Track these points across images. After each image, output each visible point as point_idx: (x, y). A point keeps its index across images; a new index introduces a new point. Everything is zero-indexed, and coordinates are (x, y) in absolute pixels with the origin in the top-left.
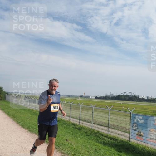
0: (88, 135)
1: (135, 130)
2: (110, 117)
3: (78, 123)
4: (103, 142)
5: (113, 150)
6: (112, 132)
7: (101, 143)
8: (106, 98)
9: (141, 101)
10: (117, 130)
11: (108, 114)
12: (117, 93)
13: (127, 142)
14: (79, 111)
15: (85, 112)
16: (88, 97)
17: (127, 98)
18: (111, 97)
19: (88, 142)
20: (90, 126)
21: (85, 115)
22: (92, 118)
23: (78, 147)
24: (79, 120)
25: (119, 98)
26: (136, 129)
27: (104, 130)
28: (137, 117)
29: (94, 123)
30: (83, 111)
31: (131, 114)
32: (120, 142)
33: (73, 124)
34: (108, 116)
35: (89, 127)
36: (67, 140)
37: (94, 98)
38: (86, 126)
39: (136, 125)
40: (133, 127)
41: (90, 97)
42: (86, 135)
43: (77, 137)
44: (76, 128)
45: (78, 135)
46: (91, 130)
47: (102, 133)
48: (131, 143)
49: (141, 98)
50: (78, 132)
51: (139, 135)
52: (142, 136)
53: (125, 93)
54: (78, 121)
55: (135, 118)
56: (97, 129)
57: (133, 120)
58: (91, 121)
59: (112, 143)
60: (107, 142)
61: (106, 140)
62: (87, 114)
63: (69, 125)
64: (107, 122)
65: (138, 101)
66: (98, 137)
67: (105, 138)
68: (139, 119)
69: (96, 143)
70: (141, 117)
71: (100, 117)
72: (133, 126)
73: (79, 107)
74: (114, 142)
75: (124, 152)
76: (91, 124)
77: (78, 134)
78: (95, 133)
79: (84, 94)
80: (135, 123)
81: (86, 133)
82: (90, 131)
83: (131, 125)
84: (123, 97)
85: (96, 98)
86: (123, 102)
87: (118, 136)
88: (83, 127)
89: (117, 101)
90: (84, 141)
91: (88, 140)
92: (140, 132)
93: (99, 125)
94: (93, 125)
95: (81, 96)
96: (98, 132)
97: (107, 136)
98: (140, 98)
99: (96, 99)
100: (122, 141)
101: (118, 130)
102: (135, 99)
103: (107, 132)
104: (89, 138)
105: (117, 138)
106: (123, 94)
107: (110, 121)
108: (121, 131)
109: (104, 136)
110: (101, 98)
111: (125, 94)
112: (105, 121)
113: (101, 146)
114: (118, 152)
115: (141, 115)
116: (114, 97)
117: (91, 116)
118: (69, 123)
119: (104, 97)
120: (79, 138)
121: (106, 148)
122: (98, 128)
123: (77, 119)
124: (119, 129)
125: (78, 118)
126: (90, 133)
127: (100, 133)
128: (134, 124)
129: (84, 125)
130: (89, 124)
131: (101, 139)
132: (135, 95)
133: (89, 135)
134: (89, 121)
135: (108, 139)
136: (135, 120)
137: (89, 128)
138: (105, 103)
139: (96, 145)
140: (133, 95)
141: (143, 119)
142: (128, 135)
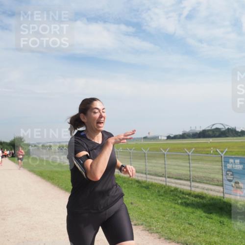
0: (161, 195)
1: (230, 181)
2: (191, 164)
3: (144, 179)
4: (185, 202)
5: (199, 212)
6: (197, 187)
7: (182, 204)
8: (184, 136)
9: (240, 136)
10: (204, 183)
11: (188, 162)
12: (200, 127)
13: (220, 200)
14: (144, 161)
15: (154, 161)
16: (155, 138)
17: (217, 134)
18: (191, 134)
19: (162, 204)
20: (163, 181)
21: (154, 166)
22: (164, 170)
23: (148, 211)
24: (146, 174)
25: (204, 134)
26: (232, 179)
27: (184, 185)
28: (231, 161)
29: (169, 177)
30: (150, 161)
31: (223, 158)
32: (209, 200)
33: (138, 181)
34: (188, 165)
35: (161, 183)
36: (132, 203)
37: (166, 138)
38: (156, 182)
39: (231, 173)
40: (227, 176)
41: (158, 137)
42: (159, 196)
43: (145, 198)
44: (142, 187)
45: (146, 196)
46: (165, 187)
47: (182, 190)
48: (225, 200)
49: (240, 131)
50: (146, 191)
51: (237, 187)
52: (241, 188)
53: (213, 125)
54: (144, 176)
55: (228, 162)
56: (174, 185)
57: (226, 166)
58: (163, 174)
59: (198, 203)
60: (191, 202)
61: (188, 199)
62: (156, 165)
63: (131, 184)
64: (188, 173)
65: (234, 136)
66: (177, 196)
67: (187, 196)
68: (235, 164)
69: (173, 205)
70: (237, 161)
71: (177, 167)
72: (227, 174)
73: (144, 155)
74: (201, 200)
75: (216, 213)
76: (164, 179)
77: (146, 194)
78: (172, 191)
79: (149, 133)
80: (229, 170)
81: (159, 191)
82: (164, 189)
83: (224, 173)
84: (210, 133)
85: (169, 138)
86: (211, 140)
87: (206, 192)
88: (152, 185)
89: (202, 139)
90: (157, 204)
91: (161, 202)
92: (238, 183)
93: (176, 179)
94: (168, 180)
95: (145, 138)
96: (176, 189)
97: (189, 194)
98: (238, 132)
99: (169, 140)
100: (212, 199)
101: (206, 183)
102: (230, 133)
103: (189, 188)
104: (163, 199)
105: (204, 196)
106: (209, 128)
107: (193, 171)
108: (210, 184)
109: (186, 195)
110: (175, 137)
111: (214, 127)
112: (184, 172)
113: (181, 208)
114: (206, 215)
115: (237, 158)
116: (197, 133)
117: (163, 166)
118: (132, 180)
119: (180, 135)
120: (149, 200)
121: (190, 210)
122: (176, 183)
123: (142, 173)
124: (208, 182)
125: (144, 172)
126: (164, 192)
127: (179, 190)
128: (228, 172)
129: (154, 181)
130: (161, 178)
131: (180, 198)
132: (230, 127)
133: (163, 194)
134: (160, 174)
135: (192, 198)
136: (229, 166)
137: (163, 185)
138: (183, 144)
139: (174, 208)
140: (227, 127)
141: (241, 163)
142: (221, 189)
